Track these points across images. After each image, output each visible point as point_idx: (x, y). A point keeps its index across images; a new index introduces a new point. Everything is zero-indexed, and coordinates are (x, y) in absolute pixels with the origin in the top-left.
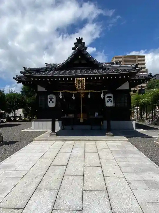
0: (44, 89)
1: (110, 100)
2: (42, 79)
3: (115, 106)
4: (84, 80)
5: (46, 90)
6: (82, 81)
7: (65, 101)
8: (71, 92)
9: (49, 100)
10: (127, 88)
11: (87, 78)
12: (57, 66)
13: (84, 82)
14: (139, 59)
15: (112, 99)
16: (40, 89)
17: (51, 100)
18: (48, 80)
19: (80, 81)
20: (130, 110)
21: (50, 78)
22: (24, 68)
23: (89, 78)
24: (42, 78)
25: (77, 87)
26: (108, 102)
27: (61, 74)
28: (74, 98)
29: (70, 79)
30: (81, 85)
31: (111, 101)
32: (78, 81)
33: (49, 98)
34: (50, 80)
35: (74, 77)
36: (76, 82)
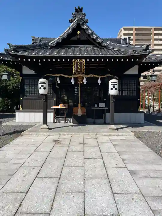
0: (32, 72)
1: (114, 87)
2: (32, 60)
3: (120, 95)
4: (83, 62)
5: (35, 73)
6: (81, 63)
7: (58, 87)
9: (40, 85)
10: (136, 73)
11: (88, 60)
12: (50, 43)
13: (83, 64)
14: (156, 32)
15: (117, 86)
16: (27, 71)
17: (42, 86)
18: (39, 61)
19: (79, 63)
20: (139, 100)
21: (42, 58)
22: (9, 44)
23: (90, 60)
24: (32, 58)
25: (74, 70)
26: (112, 89)
27: (55, 54)
29: (66, 60)
30: (79, 68)
31: (116, 89)
32: (77, 63)
33: (40, 84)
34: (42, 61)
35: (71, 58)
36: (74, 64)
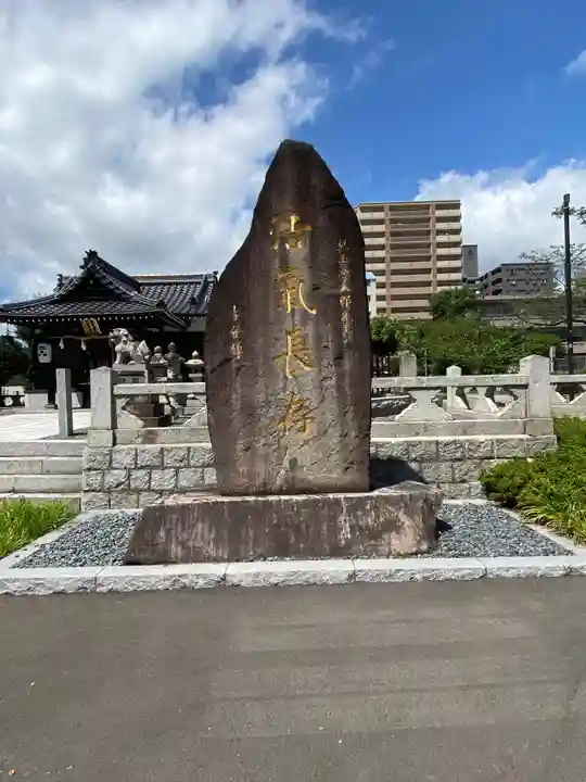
8: (77, 338)
14: (440, 213)
28: (84, 347)
29: (72, 320)
36: (84, 324)
